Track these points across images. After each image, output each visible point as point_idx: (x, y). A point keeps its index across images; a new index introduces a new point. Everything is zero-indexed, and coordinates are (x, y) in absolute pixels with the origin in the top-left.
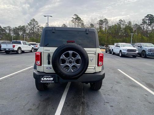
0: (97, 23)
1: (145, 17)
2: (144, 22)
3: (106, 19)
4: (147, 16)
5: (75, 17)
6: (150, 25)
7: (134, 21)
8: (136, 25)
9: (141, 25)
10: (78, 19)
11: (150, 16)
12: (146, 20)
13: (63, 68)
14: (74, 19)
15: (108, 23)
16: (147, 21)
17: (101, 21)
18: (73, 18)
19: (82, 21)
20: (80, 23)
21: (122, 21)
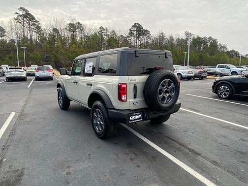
0: (66, 29)
1: (133, 26)
2: (131, 34)
3: (79, 23)
4: (134, 26)
5: (21, 13)
6: (138, 38)
7: (120, 31)
8: (122, 36)
9: (128, 37)
10: (28, 16)
11: (137, 25)
12: (134, 30)
13: (160, 100)
14: (21, 16)
15: (82, 30)
16: (135, 33)
17: (71, 25)
18: (17, 13)
19: (37, 22)
20: (33, 24)
21: (104, 29)
